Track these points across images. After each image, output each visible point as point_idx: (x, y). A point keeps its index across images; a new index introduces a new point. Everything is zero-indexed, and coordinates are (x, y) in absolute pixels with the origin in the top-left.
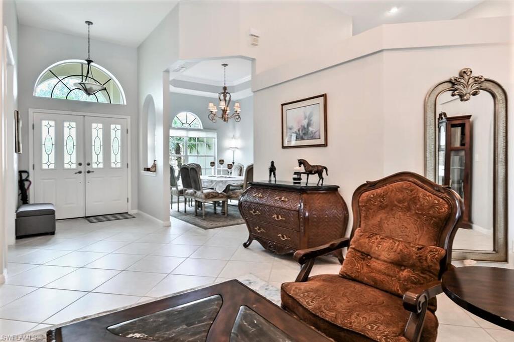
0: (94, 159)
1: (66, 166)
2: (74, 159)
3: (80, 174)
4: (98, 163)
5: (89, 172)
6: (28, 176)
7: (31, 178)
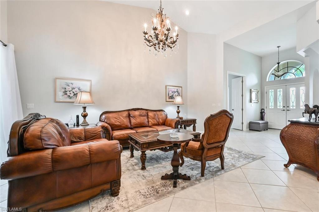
0: (291, 104)
1: (278, 107)
2: (281, 105)
3: (284, 111)
4: (293, 106)
5: (288, 110)
6: (264, 111)
7: (265, 112)
